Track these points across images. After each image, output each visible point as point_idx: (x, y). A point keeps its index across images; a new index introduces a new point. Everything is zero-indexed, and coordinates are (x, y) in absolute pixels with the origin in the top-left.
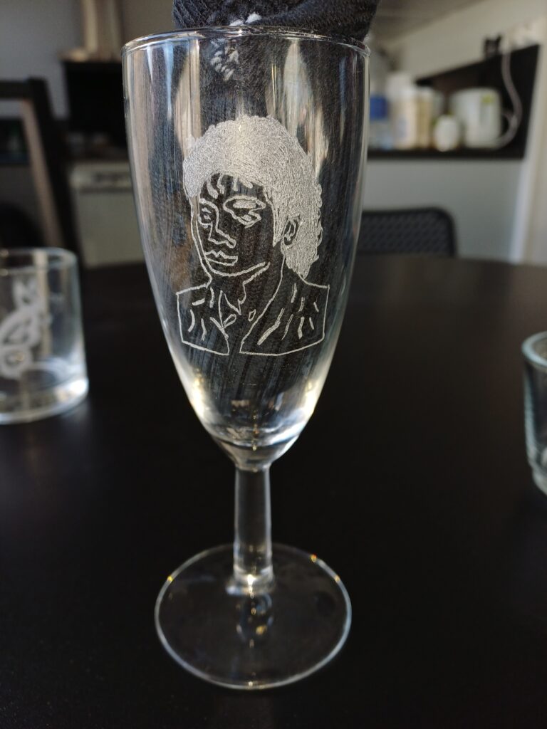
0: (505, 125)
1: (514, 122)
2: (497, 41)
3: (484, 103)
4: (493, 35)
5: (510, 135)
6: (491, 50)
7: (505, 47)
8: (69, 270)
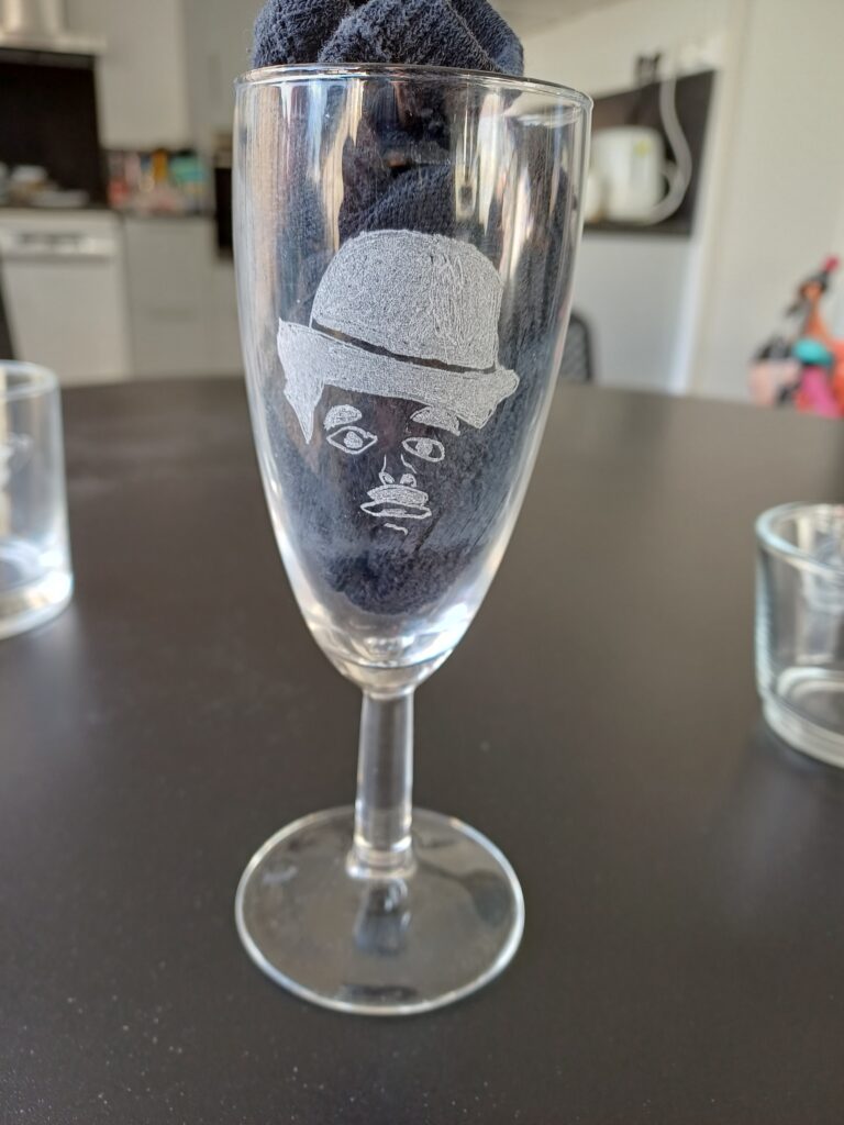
0: (666, 188)
1: (679, 183)
2: (656, 60)
3: (636, 153)
4: (649, 50)
5: (673, 203)
6: (647, 74)
7: (667, 72)
8: (45, 396)
